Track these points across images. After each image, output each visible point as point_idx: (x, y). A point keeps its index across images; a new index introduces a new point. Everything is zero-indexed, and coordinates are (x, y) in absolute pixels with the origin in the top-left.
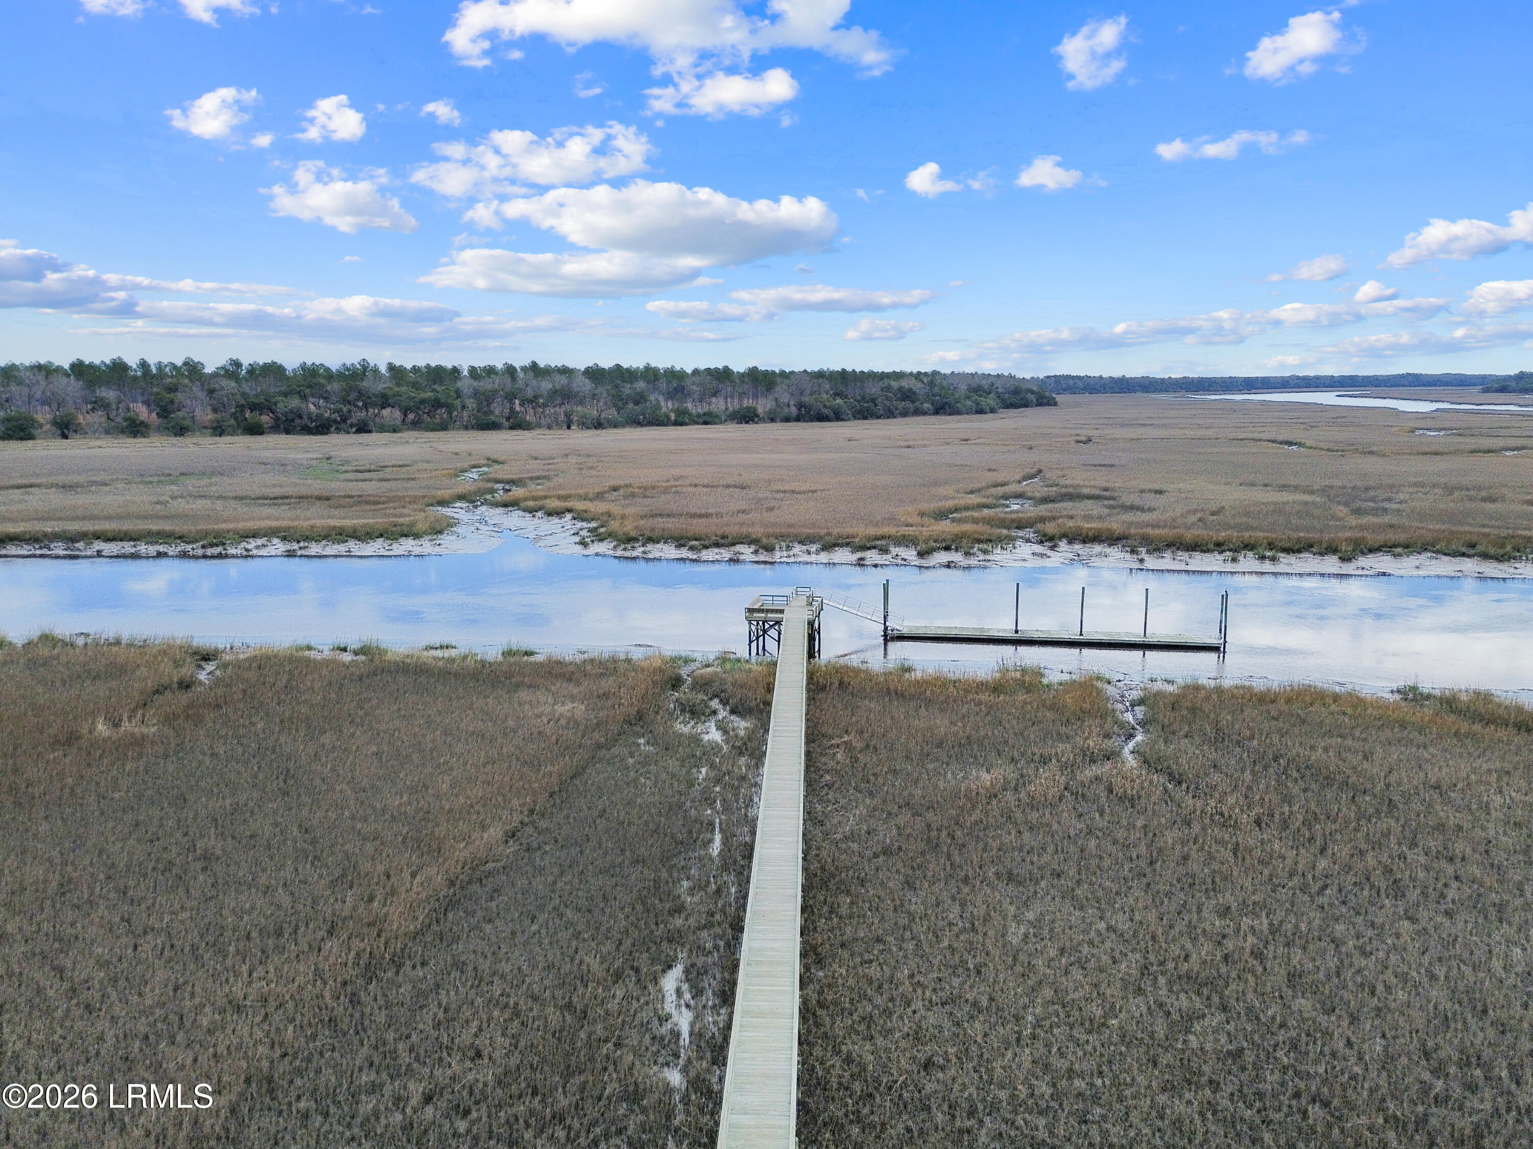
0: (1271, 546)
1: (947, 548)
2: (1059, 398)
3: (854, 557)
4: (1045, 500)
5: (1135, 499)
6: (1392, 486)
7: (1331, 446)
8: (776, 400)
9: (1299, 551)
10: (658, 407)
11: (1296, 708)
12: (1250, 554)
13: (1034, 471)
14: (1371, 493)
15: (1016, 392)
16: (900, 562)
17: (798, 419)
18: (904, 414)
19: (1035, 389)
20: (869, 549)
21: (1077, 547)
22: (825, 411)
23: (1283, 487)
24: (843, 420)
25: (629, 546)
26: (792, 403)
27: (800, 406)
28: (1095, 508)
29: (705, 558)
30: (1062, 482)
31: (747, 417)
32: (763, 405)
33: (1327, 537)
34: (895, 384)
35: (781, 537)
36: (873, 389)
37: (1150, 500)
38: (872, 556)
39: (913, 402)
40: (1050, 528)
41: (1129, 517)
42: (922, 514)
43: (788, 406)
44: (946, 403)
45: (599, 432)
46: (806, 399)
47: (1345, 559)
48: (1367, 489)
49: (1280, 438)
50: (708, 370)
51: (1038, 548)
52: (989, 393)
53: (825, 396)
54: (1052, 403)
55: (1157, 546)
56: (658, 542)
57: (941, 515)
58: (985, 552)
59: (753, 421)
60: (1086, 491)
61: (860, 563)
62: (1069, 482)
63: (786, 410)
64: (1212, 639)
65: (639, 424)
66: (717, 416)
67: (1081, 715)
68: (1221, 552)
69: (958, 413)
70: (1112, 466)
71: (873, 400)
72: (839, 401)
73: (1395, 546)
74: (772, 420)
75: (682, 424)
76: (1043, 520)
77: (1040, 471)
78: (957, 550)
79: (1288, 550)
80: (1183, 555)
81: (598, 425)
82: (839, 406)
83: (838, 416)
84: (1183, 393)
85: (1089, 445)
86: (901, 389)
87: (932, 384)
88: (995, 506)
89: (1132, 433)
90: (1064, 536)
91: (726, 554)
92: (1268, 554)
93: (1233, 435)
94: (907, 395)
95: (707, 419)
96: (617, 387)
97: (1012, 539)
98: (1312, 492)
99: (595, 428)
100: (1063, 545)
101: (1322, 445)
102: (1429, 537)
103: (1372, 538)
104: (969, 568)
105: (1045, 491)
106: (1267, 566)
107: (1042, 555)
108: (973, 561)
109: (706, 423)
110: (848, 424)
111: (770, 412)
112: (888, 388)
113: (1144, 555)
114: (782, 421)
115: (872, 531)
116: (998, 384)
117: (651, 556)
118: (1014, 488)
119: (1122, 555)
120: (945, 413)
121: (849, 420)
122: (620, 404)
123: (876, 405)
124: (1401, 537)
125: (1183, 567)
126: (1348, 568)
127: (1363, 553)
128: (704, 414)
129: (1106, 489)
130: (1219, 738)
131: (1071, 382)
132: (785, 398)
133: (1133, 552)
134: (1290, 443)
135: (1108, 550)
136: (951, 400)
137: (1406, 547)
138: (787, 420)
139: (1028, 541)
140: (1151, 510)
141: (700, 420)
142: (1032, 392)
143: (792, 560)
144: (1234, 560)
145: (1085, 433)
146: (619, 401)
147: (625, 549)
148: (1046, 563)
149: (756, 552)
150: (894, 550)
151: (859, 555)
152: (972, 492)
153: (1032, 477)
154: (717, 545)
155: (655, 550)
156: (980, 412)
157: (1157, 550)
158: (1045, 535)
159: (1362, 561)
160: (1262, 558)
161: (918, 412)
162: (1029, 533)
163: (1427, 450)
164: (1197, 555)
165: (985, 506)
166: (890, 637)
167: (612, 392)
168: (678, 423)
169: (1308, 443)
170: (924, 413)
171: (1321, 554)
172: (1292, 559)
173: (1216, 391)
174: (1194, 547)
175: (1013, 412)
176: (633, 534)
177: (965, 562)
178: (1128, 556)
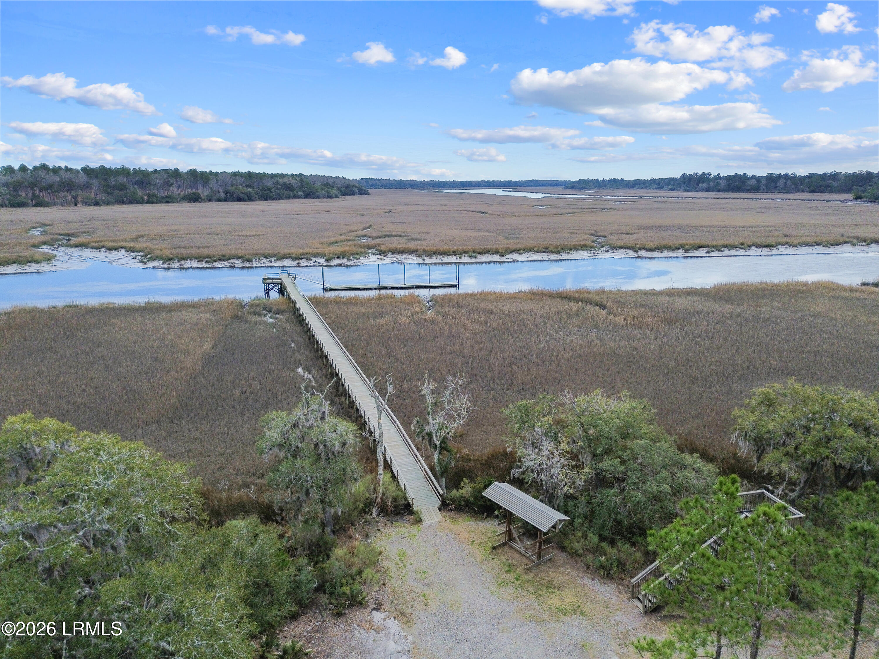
0: (474, 252)
1: (338, 258)
2: (370, 191)
3: (295, 263)
4: (377, 237)
5: (416, 236)
6: (521, 229)
7: (498, 213)
8: (211, 189)
9: (485, 253)
10: (135, 193)
11: (483, 297)
12: (466, 255)
13: (368, 225)
14: (513, 232)
15: (347, 187)
16: (317, 264)
17: (226, 200)
18: (288, 198)
19: (357, 185)
20: (301, 259)
21: (396, 256)
22: (243, 196)
23: (479, 230)
24: (253, 201)
25: (171, 262)
26: (221, 191)
27: (226, 192)
28: (401, 240)
29: (217, 266)
30: (383, 230)
31: (194, 199)
32: (203, 192)
33: (495, 247)
34: (281, 181)
35: (255, 255)
36: (269, 183)
37: (423, 236)
38: (303, 262)
39: (292, 191)
40: (383, 248)
41: (416, 243)
42: (323, 243)
43: (219, 192)
44: (311, 192)
45: (98, 208)
46: (229, 188)
47: (502, 256)
48: (512, 230)
49: (477, 210)
50: (165, 170)
51: (380, 257)
52: (333, 187)
53: (241, 187)
54: (366, 193)
55: (430, 253)
56: (187, 260)
57: (332, 244)
58: (356, 258)
59: (198, 201)
60: (395, 233)
61: (298, 266)
62: (386, 229)
63: (218, 195)
64: (454, 283)
65: (123, 203)
66: (174, 198)
67: (412, 303)
68: (455, 255)
69: (318, 197)
70: (404, 223)
71: (269, 189)
72: (249, 190)
73: (520, 250)
74: (210, 200)
75: (152, 203)
76: (379, 245)
77: (371, 226)
78: (343, 258)
79: (480, 253)
80: (439, 257)
81: (97, 204)
82: (250, 193)
83: (250, 198)
84: (431, 189)
85: (391, 214)
86: (284, 183)
87: (301, 181)
88: (354, 240)
89: (410, 208)
90: (390, 251)
91: (227, 264)
92: (473, 255)
93: (457, 209)
94: (288, 187)
95: (168, 200)
96: (105, 180)
97: (368, 253)
98: (490, 232)
99: (94, 205)
100: (390, 255)
101: (495, 213)
102: (532, 246)
103: (512, 247)
104: (350, 266)
105: (375, 234)
106: (473, 260)
107: (381, 259)
108: (352, 263)
109: (167, 202)
110: (256, 202)
111: (207, 196)
112: (277, 183)
113: (424, 257)
114: (216, 201)
115: (301, 251)
116: (337, 182)
117: (185, 267)
118: (360, 233)
119: (414, 258)
120: (310, 198)
121: (257, 200)
122: (109, 190)
123: (271, 192)
124: (522, 246)
125: (440, 261)
126: (503, 259)
127: (509, 253)
128: (166, 197)
129: (404, 232)
130: (458, 306)
131: (374, 182)
132: (216, 188)
133: (420, 256)
134: (482, 212)
135: (409, 256)
136: (314, 190)
137: (524, 250)
138: (219, 200)
139: (374, 254)
140: (425, 240)
141: (164, 200)
142: (356, 187)
143: (263, 265)
144: (460, 258)
145: (387, 208)
146: (108, 189)
147: (169, 264)
148: (384, 262)
149: (243, 262)
150: (314, 259)
151: (297, 262)
152: (341, 235)
153: (368, 228)
154: (220, 260)
155: (187, 264)
156: (330, 197)
157: (429, 255)
158: (381, 251)
159: (508, 256)
160: (471, 257)
161: (296, 197)
162: (372, 251)
163: (537, 214)
164: (446, 257)
165: (350, 240)
166: (325, 290)
167: (103, 183)
168: (149, 202)
169: (489, 212)
170: (299, 197)
171: (493, 254)
172: (482, 256)
173: (447, 188)
174: (444, 253)
175: (347, 198)
176: (171, 256)
177: (348, 264)
178: (418, 258)
